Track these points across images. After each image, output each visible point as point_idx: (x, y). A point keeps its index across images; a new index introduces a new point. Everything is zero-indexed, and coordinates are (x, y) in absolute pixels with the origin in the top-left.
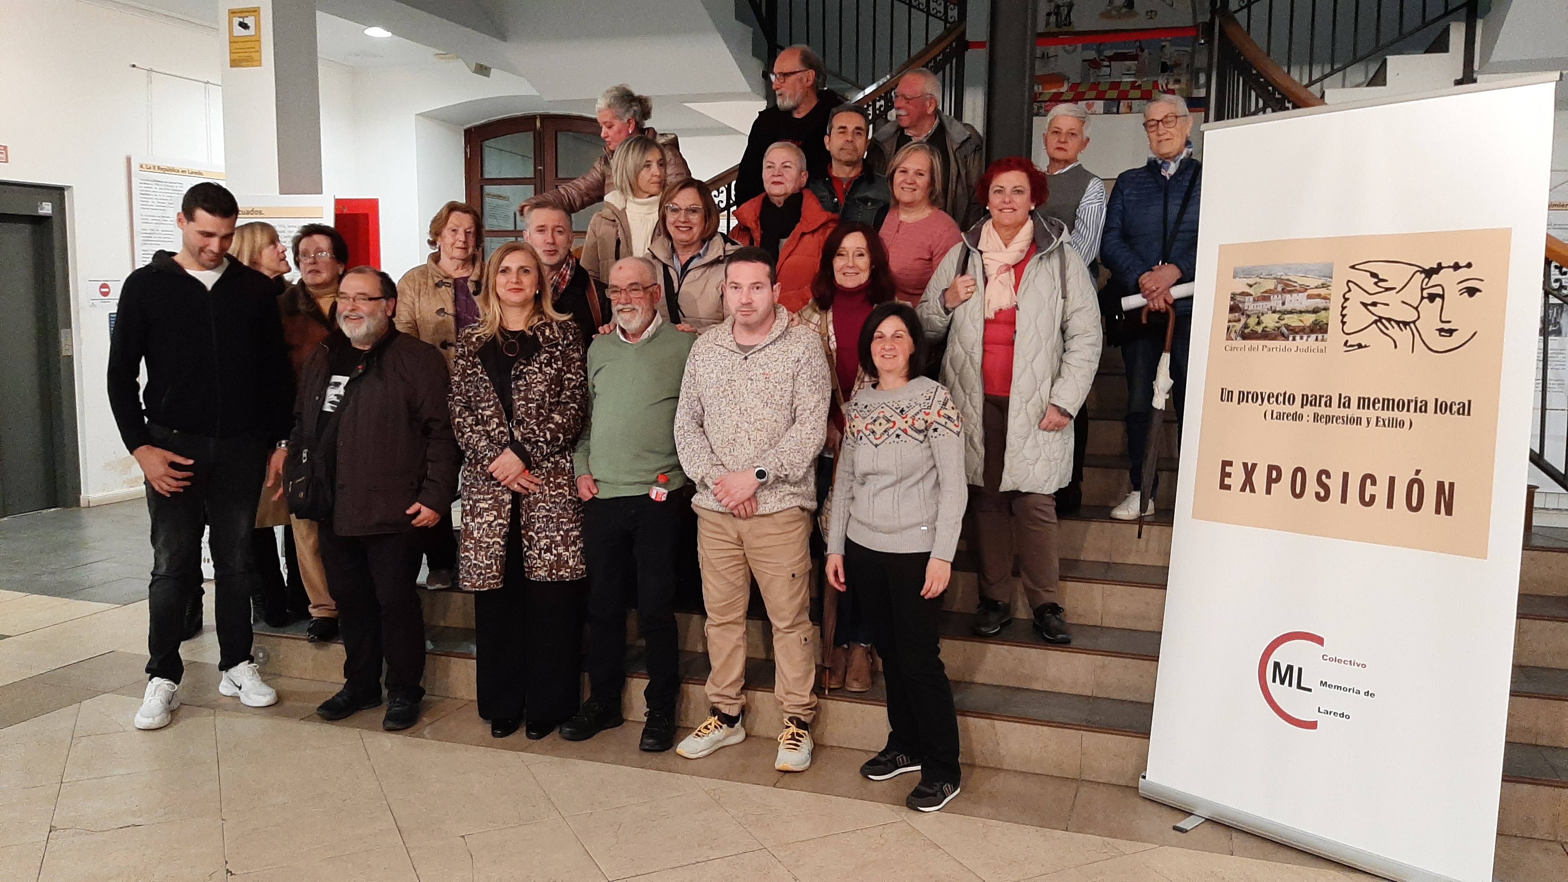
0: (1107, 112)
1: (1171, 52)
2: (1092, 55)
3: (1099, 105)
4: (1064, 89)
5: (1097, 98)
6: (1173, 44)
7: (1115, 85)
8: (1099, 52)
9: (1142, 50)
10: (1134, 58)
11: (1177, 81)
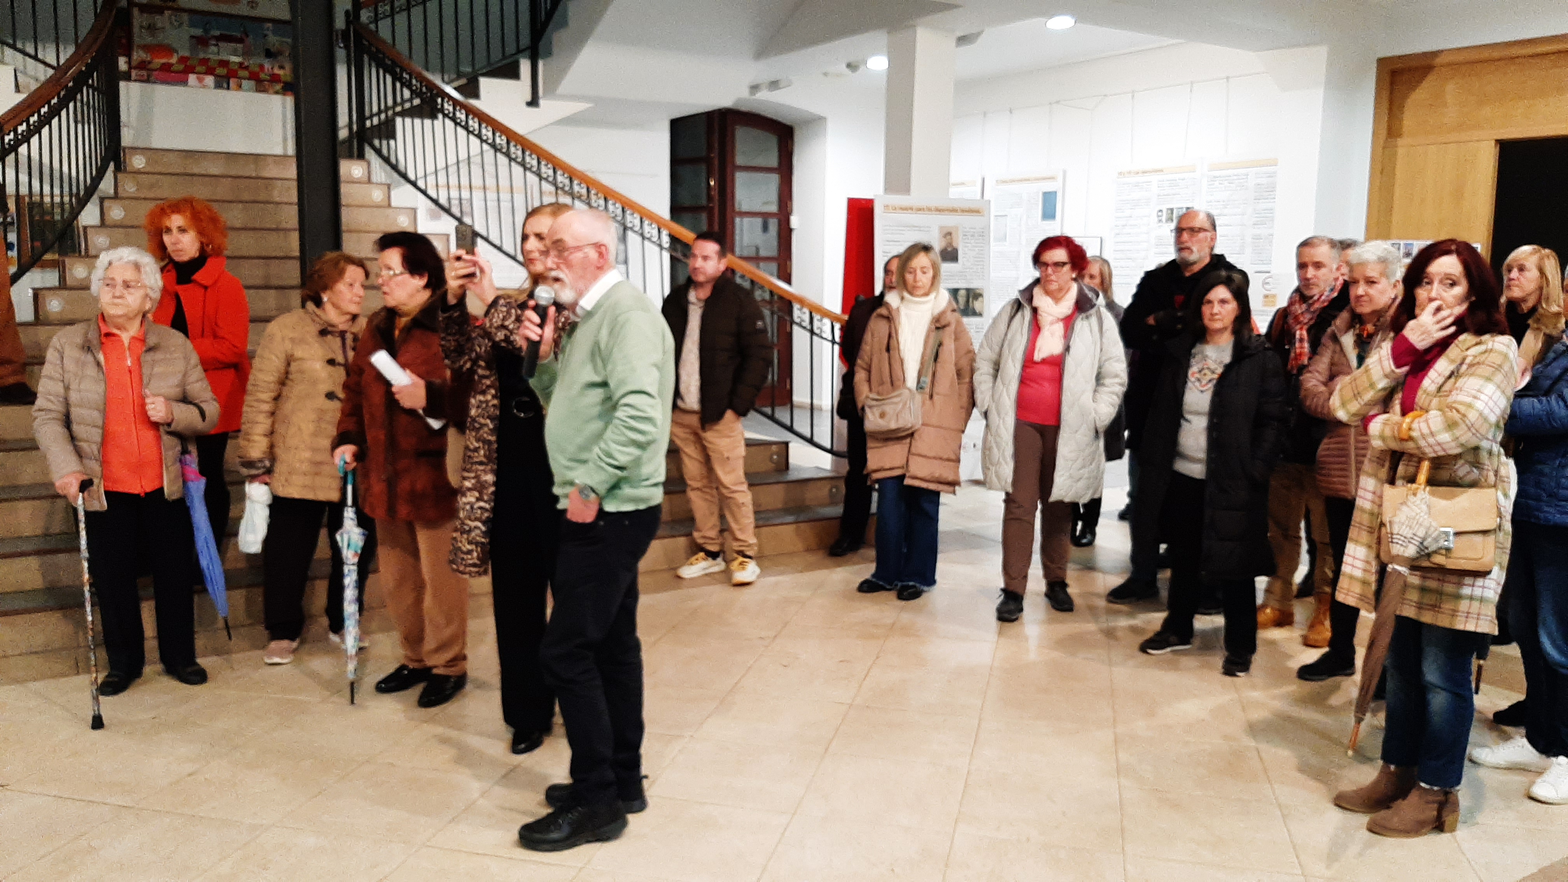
0: (218, 86)
1: (273, 40)
2: (199, 32)
3: (210, 80)
4: (174, 60)
5: (206, 73)
6: (275, 33)
7: (224, 63)
8: (206, 31)
9: (247, 36)
10: (240, 41)
11: (282, 67)
